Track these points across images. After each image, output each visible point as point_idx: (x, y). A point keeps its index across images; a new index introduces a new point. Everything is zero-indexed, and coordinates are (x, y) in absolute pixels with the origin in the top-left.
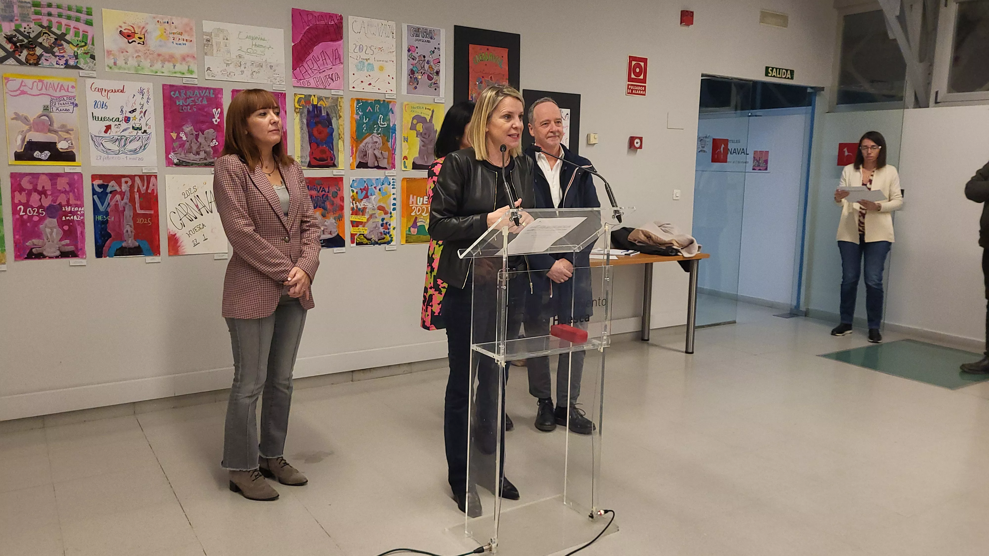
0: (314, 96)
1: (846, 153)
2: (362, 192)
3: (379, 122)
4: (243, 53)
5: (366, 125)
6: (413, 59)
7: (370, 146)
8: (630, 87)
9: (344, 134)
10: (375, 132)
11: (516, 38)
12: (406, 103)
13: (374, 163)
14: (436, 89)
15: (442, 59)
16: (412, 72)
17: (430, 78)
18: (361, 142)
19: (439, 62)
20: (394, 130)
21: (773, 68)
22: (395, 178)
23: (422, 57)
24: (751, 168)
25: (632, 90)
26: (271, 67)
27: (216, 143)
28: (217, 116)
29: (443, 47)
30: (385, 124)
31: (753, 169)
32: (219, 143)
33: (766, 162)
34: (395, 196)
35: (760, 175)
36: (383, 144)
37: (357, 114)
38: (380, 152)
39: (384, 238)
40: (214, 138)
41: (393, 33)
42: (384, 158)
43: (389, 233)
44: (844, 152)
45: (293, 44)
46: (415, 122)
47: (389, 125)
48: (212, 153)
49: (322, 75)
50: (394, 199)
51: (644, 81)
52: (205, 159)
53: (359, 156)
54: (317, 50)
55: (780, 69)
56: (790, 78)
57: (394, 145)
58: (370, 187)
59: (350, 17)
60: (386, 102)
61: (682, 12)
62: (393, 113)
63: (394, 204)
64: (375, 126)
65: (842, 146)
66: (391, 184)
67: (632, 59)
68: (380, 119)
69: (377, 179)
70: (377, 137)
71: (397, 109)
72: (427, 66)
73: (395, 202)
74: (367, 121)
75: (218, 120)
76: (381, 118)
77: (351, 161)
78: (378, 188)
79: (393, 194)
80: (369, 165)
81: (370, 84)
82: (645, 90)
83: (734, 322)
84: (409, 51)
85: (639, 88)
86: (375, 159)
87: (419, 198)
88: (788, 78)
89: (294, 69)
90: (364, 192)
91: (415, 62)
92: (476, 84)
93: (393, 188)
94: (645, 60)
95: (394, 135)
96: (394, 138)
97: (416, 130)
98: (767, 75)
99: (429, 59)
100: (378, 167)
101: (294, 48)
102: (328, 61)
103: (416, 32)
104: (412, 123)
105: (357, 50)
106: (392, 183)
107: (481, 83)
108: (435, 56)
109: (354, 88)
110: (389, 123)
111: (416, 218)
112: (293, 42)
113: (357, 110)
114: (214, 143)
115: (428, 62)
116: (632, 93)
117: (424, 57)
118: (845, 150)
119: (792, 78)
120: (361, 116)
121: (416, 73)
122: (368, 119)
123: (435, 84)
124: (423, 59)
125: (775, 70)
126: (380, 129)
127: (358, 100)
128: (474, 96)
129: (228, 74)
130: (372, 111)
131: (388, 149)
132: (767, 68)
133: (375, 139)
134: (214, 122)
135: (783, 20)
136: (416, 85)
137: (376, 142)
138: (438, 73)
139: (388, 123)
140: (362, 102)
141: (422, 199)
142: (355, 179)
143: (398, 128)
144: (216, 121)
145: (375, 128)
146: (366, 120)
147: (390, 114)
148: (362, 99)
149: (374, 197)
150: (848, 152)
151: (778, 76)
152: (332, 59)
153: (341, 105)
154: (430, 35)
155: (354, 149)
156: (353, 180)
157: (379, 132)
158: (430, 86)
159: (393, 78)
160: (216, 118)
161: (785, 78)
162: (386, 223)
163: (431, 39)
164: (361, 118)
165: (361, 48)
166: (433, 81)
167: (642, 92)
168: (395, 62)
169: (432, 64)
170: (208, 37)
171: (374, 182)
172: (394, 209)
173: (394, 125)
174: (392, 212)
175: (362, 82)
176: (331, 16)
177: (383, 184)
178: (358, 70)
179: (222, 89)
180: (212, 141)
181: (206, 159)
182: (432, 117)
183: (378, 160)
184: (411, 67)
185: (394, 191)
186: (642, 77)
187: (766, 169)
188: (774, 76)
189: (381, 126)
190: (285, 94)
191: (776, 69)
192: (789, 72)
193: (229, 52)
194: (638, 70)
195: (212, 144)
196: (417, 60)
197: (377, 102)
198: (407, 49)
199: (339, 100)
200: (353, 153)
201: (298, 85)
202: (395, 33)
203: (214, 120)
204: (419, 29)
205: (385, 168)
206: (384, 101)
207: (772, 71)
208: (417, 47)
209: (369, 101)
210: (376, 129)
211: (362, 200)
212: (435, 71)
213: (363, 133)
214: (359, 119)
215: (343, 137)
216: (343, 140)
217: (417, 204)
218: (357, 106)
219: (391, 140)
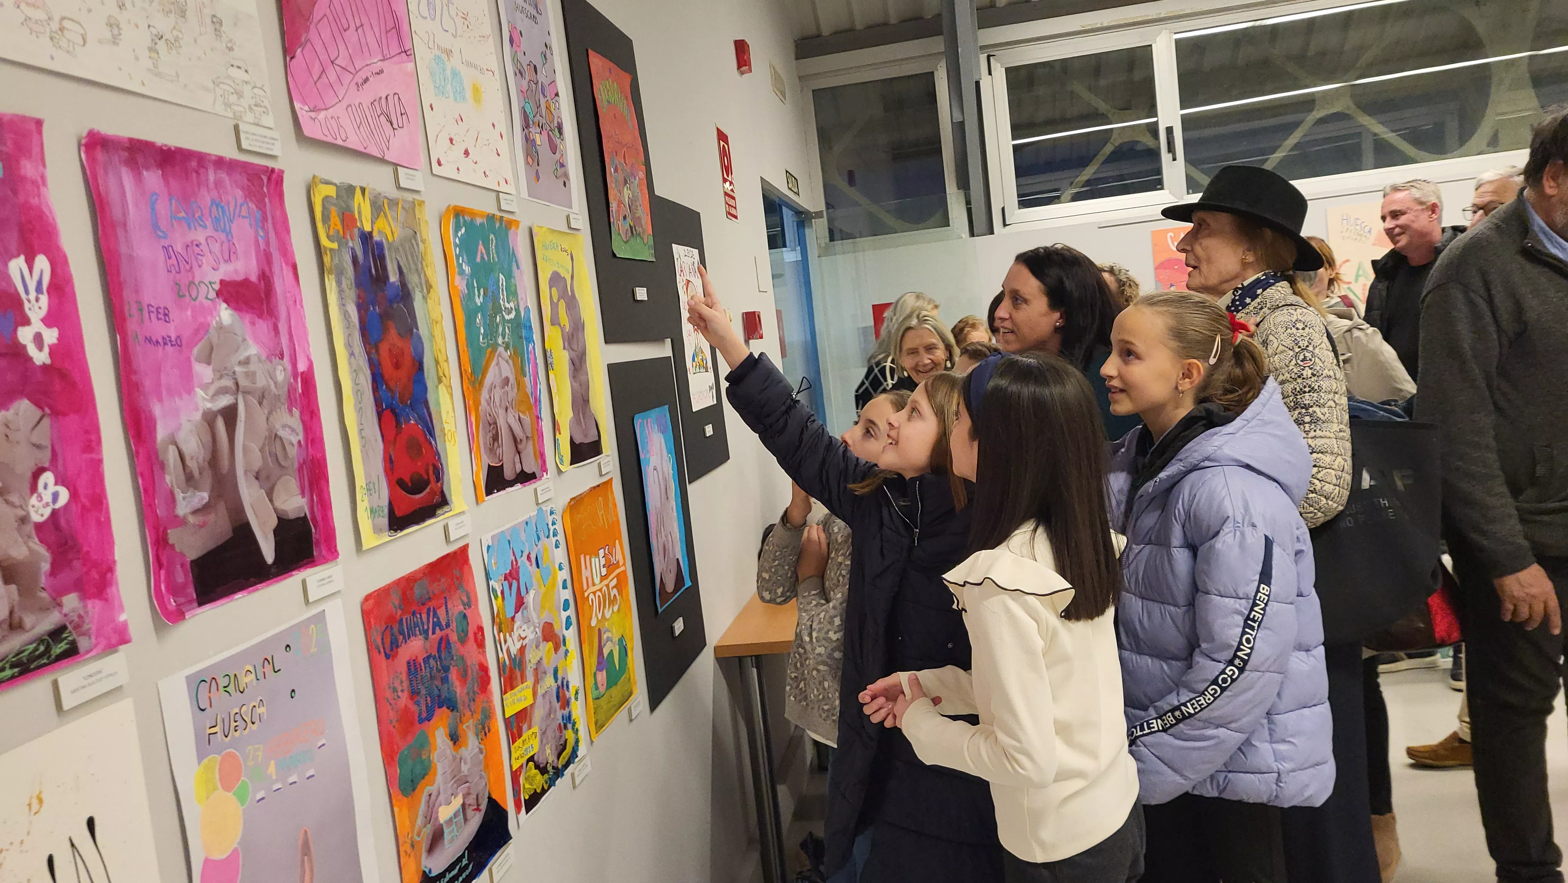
0: (363, 190)
2: (510, 588)
3: (501, 302)
5: (483, 316)
6: (522, 75)
7: (497, 401)
8: (726, 198)
9: (448, 360)
10: (500, 339)
11: (630, 47)
13: (515, 464)
14: (565, 184)
15: (559, 87)
16: (526, 119)
17: (552, 145)
18: (481, 383)
19: (558, 95)
20: (529, 328)
22: (554, 504)
23: (533, 68)
25: (729, 206)
27: (55, 496)
28: (37, 309)
30: (512, 310)
32: (74, 495)
34: (563, 572)
36: (519, 384)
37: (461, 272)
38: (517, 417)
39: (566, 745)
40: (45, 458)
42: (527, 437)
43: (569, 718)
44: (882, 320)
47: (518, 311)
48: (46, 567)
49: (365, 98)
50: (565, 582)
53: (485, 445)
57: (536, 383)
58: (520, 562)
60: (503, 224)
61: (737, 42)
62: (518, 266)
63: (566, 602)
64: (498, 319)
66: (551, 532)
67: (719, 134)
68: (503, 291)
69: (527, 523)
70: (506, 361)
71: (518, 247)
72: (543, 104)
73: (566, 592)
74: (481, 299)
75: (51, 336)
76: (502, 285)
77: (474, 467)
78: (533, 558)
80: (507, 473)
81: (467, 152)
82: (736, 207)
84: (512, 42)
85: (732, 202)
86: (514, 448)
87: (593, 560)
90: (515, 585)
91: (526, 84)
92: (611, 173)
93: (556, 544)
94: (727, 140)
95: (531, 346)
96: (531, 357)
97: (560, 325)
99: (543, 79)
100: (523, 477)
102: (370, 36)
104: (550, 301)
105: (424, 8)
106: (551, 529)
108: (549, 71)
109: (440, 163)
110: (518, 305)
111: (600, 632)
113: (458, 258)
114: (47, 497)
115: (543, 91)
116: (729, 213)
117: (535, 70)
119: (799, 192)
120: (470, 282)
121: (531, 123)
122: (482, 292)
123: (561, 165)
124: (534, 75)
126: (507, 330)
127: (455, 216)
129: (55, 26)
130: (485, 257)
131: (528, 403)
133: (504, 370)
134: (32, 350)
137: (507, 381)
138: (560, 130)
139: (516, 303)
140: (465, 223)
141: (597, 560)
142: (490, 542)
144: (38, 339)
145: (498, 326)
146: (479, 296)
147: (515, 269)
148: (462, 212)
149: (531, 594)
152: (378, 35)
153: (422, 231)
155: (473, 421)
156: (489, 547)
157: (506, 339)
158: (557, 173)
159: (502, 137)
160: (36, 325)
162: (563, 684)
163: (538, 11)
164: (470, 287)
165: (431, 5)
166: (558, 156)
167: (735, 211)
168: (497, 76)
169: (549, 97)
171: (523, 535)
173: (527, 312)
174: (565, 632)
175: (451, 141)
177: (538, 538)
178: (437, 90)
179: (39, 123)
180: (34, 488)
182: (572, 278)
183: (520, 447)
184: (522, 100)
186: (730, 177)
189: (507, 317)
190: (279, 175)
194: (726, 161)
195: (39, 511)
196: (527, 77)
197: (490, 222)
198: (508, 35)
199: (413, 210)
200: (471, 436)
201: (314, 133)
203: (25, 335)
205: (534, 476)
206: (500, 219)
208: (521, 34)
209: (477, 221)
210: (500, 329)
211: (513, 618)
212: (556, 123)
213: (480, 349)
214: (466, 292)
215: (446, 373)
216: (448, 384)
217: (594, 585)
218: (457, 240)
219: (527, 369)
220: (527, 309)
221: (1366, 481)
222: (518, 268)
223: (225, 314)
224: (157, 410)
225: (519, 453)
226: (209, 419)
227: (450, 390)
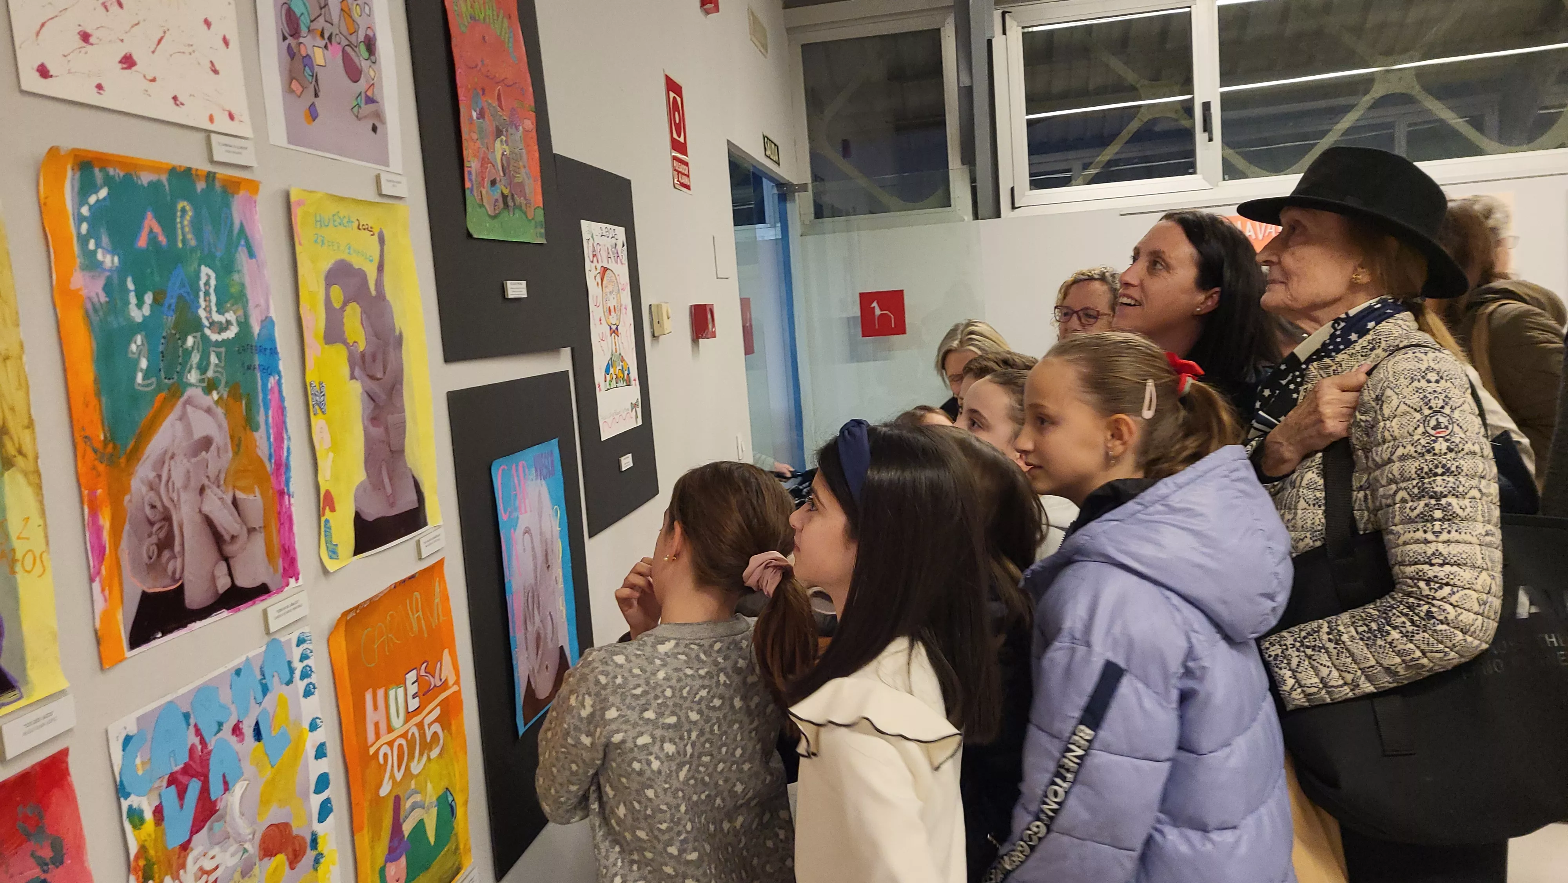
1: (878, 312)
2: (181, 794)
3: (202, 313)
5: (147, 338)
7: (178, 480)
8: (674, 163)
9: (30, 425)
13: (213, 579)
14: (375, 129)
16: (293, 22)
17: (349, 67)
18: (135, 455)
20: (270, 351)
22: (306, 628)
25: (678, 174)
30: (228, 324)
34: (319, 733)
36: (237, 444)
37: (91, 264)
38: (229, 499)
42: (251, 531)
44: (870, 309)
47: (244, 326)
50: (321, 749)
53: (134, 561)
57: (279, 439)
58: (212, 743)
60: (218, 186)
63: (320, 783)
64: (190, 341)
65: (866, 299)
66: (297, 674)
67: (668, 83)
68: (207, 294)
69: (238, 672)
70: (207, 411)
71: (262, 228)
73: (322, 763)
74: (146, 310)
76: (207, 284)
77: (100, 604)
78: (247, 727)
79: (312, 725)
80: (194, 597)
81: (129, 60)
82: (689, 175)
85: (684, 169)
86: (213, 554)
87: (392, 693)
90: (194, 787)
93: (305, 693)
94: (680, 92)
95: (272, 381)
96: (273, 398)
97: (345, 343)
98: (764, 151)
100: (234, 597)
104: (329, 306)
106: (298, 667)
107: (483, 114)
109: (45, 70)
110: (246, 316)
111: (397, 800)
113: (83, 240)
118: (875, 304)
119: (779, 162)
120: (116, 281)
121: (303, 28)
122: (148, 298)
123: (369, 99)
126: (213, 358)
127: (81, 168)
128: (473, 167)
130: (162, 239)
131: (259, 470)
132: (765, 139)
133: (199, 425)
136: (312, 99)
137: (206, 443)
138: (371, 47)
139: (240, 313)
140: (109, 181)
141: (401, 691)
142: (132, 730)
143: (281, 339)
145: (188, 353)
146: (140, 306)
147: (241, 255)
148: (101, 160)
149: (237, 789)
150: (879, 309)
155: (105, 521)
156: (128, 740)
157: (210, 374)
158: (355, 111)
159: (226, 42)
164: (114, 290)
166: (364, 85)
167: (687, 180)
171: (225, 696)
172: (323, 811)
173: (269, 326)
174: (318, 827)
175: (85, 38)
177: (267, 689)
182: (380, 268)
183: (229, 549)
185: (310, 707)
186: (682, 138)
188: (769, 157)
189: (214, 337)
194: (677, 118)
197: (182, 180)
200: (100, 552)
205: (263, 590)
206: (210, 177)
209: (146, 178)
210: (194, 359)
211: (185, 847)
212: (362, 35)
213: (135, 397)
214: (103, 298)
215: (27, 448)
216: (31, 468)
217: (390, 730)
218: (85, 211)
219: (261, 418)
220: (268, 323)
221: (1524, 606)
222: (251, 254)
225: (226, 559)
227: (34, 478)
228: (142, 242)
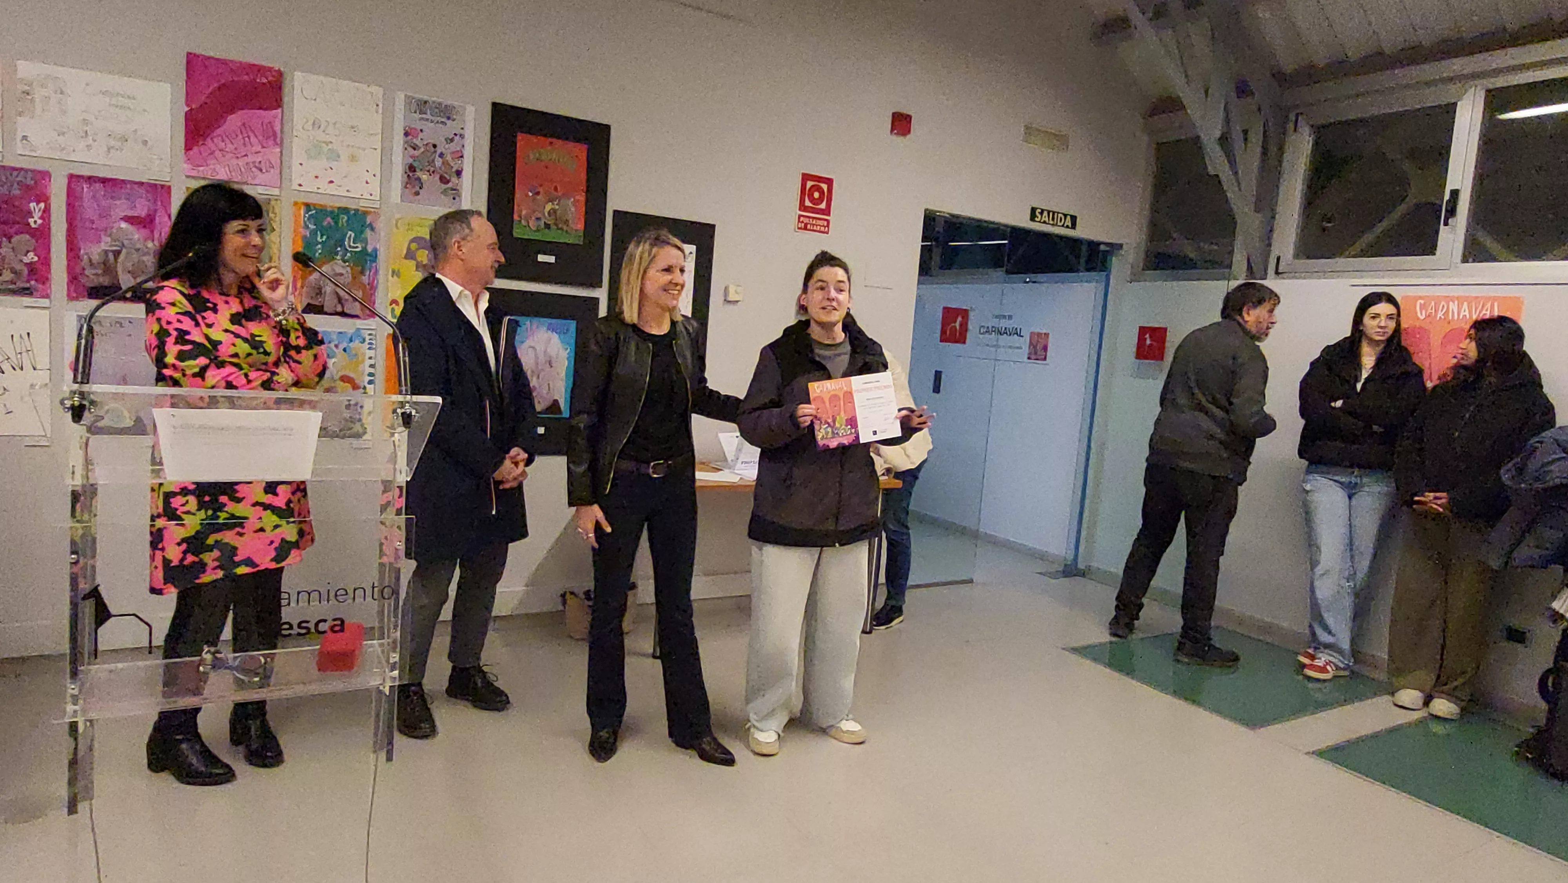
1: (1148, 342)
3: (346, 243)
4: (91, 118)
5: (323, 247)
6: (415, 149)
8: (802, 219)
10: (339, 257)
11: (603, 131)
12: (398, 216)
14: (454, 199)
15: (468, 152)
16: (412, 168)
17: (443, 180)
19: (462, 157)
20: (374, 256)
21: (1042, 211)
22: (373, 332)
23: (431, 145)
24: (1026, 356)
25: (806, 225)
26: (145, 143)
27: (32, 258)
28: (37, 215)
29: (469, 134)
30: (357, 247)
31: (1029, 358)
32: (40, 260)
33: (1045, 348)
34: (372, 362)
35: (1036, 367)
36: (354, 278)
37: (306, 227)
39: (351, 429)
40: (31, 249)
41: (377, 105)
43: (360, 420)
44: (1145, 339)
45: (187, 109)
46: (414, 246)
47: (364, 249)
48: (26, 273)
49: (241, 162)
50: (372, 366)
51: (827, 212)
52: (13, 282)
54: (234, 120)
55: (1054, 213)
56: (1070, 225)
57: (374, 280)
59: (298, 75)
60: (360, 212)
61: (894, 114)
62: (373, 229)
63: (371, 375)
64: (339, 249)
65: (1143, 331)
66: (366, 343)
67: (806, 177)
68: (350, 239)
69: (341, 333)
70: (343, 267)
71: (380, 225)
72: (438, 162)
73: (372, 370)
74: (324, 240)
75: (40, 222)
76: (350, 236)
78: (341, 347)
79: (370, 358)
80: (325, 309)
81: (331, 182)
82: (828, 226)
83: (971, 581)
84: (406, 134)
85: (821, 222)
86: (336, 301)
88: (1067, 227)
89: (188, 148)
91: (416, 153)
92: (527, 195)
93: (369, 349)
94: (829, 182)
95: (374, 265)
96: (374, 270)
97: (415, 260)
98: (1033, 218)
99: (444, 151)
100: (343, 314)
101: (188, 117)
102: (253, 139)
103: (422, 106)
104: (409, 249)
105: (309, 126)
106: (368, 341)
107: (538, 193)
108: (453, 147)
109: (300, 185)
110: (366, 246)
112: (188, 105)
113: (305, 222)
114: (29, 258)
115: (441, 155)
116: (805, 228)
117: (435, 146)
118: (1147, 336)
119: (1074, 226)
121: (417, 170)
122: (325, 237)
123: (453, 189)
124: (433, 149)
125: (1045, 213)
126: (349, 254)
127: (308, 206)
128: (524, 212)
129: (62, 148)
130: (333, 224)
131: (362, 286)
132: (1033, 210)
133: (339, 270)
134: (31, 224)
135: (1059, 141)
136: (418, 188)
138: (459, 173)
139: (363, 245)
140: (316, 209)
143: (381, 256)
144: (35, 222)
146: (321, 237)
147: (368, 231)
148: (314, 205)
149: (333, 360)
150: (1151, 340)
151: (1051, 222)
152: (260, 138)
153: (277, 210)
154: (446, 113)
158: (445, 192)
159: (374, 175)
160: (36, 218)
161: (1063, 226)
162: (356, 404)
163: (449, 118)
164: (314, 233)
165: (316, 124)
166: (450, 185)
167: (822, 229)
168: (379, 151)
169: (449, 158)
170: (26, 88)
171: (334, 337)
172: (370, 382)
173: (375, 250)
174: (368, 386)
175: (317, 177)
176: (260, 69)
177: (351, 340)
178: (310, 157)
179: (50, 172)
180: (25, 255)
181: (15, 284)
184: (411, 160)
185: (371, 353)
186: (823, 206)
187: (1045, 359)
188: (1045, 222)
189: (350, 249)
190: (169, 187)
191: (1049, 212)
192: (1068, 218)
193: (64, 112)
194: (816, 195)
195: (26, 260)
196: (422, 150)
197: (345, 210)
198: (403, 132)
199: (273, 203)
201: (194, 173)
202: (381, 106)
203: (31, 221)
204: (426, 102)
205: (356, 317)
206: (357, 210)
207: (1042, 213)
208: (421, 131)
209: (329, 209)
210: (340, 253)
212: (454, 170)
214: (309, 235)
218: (307, 216)
219: (368, 273)
222: (373, 231)
223: (124, 225)
224: (82, 245)
226: (106, 252)
228: (325, 224)
